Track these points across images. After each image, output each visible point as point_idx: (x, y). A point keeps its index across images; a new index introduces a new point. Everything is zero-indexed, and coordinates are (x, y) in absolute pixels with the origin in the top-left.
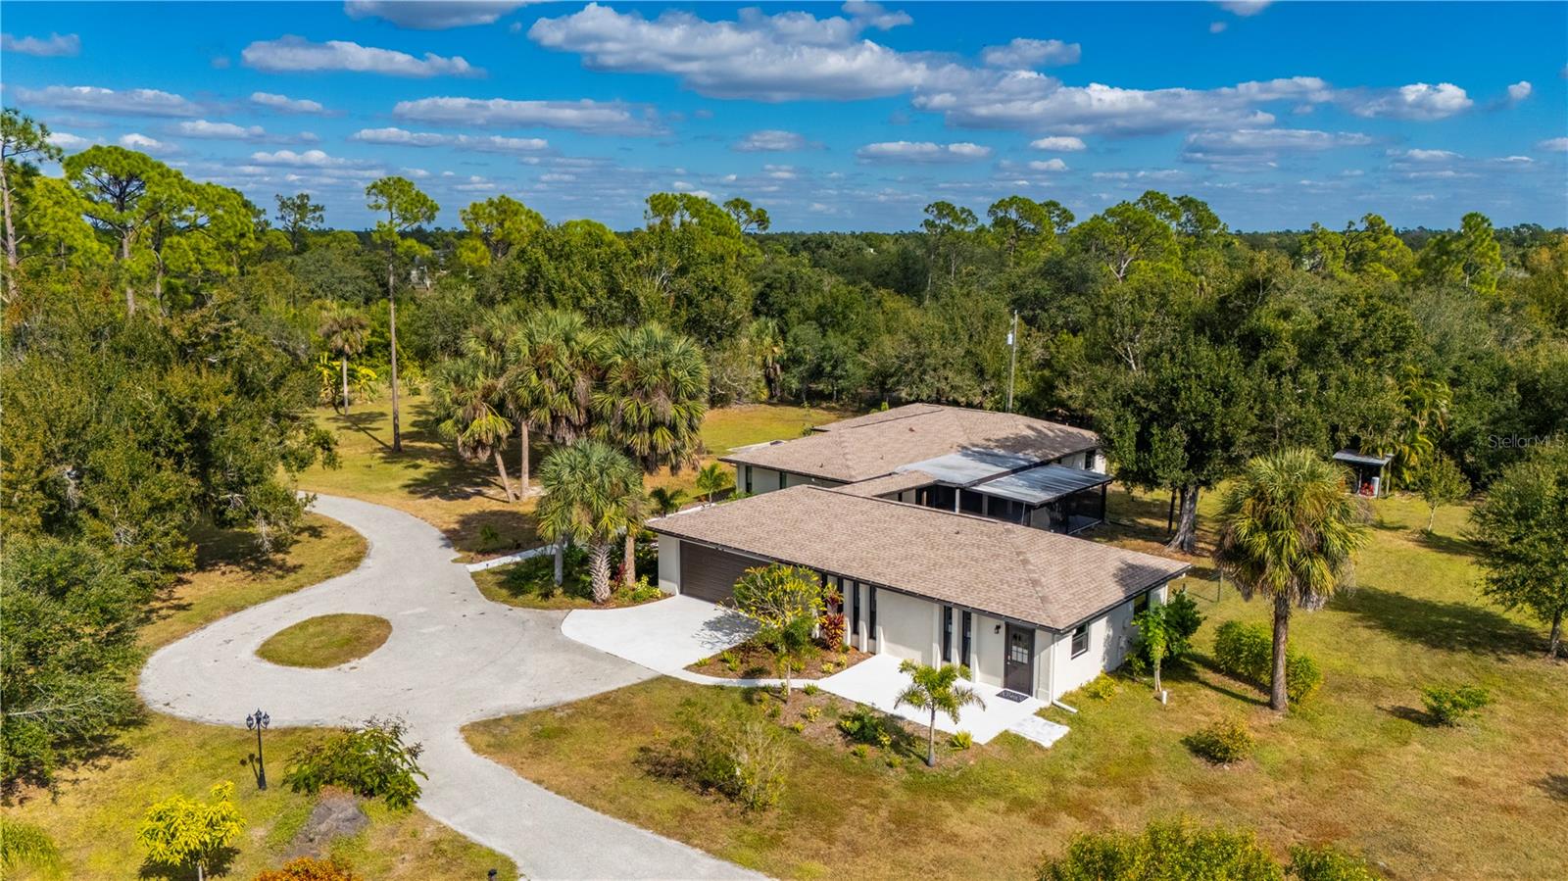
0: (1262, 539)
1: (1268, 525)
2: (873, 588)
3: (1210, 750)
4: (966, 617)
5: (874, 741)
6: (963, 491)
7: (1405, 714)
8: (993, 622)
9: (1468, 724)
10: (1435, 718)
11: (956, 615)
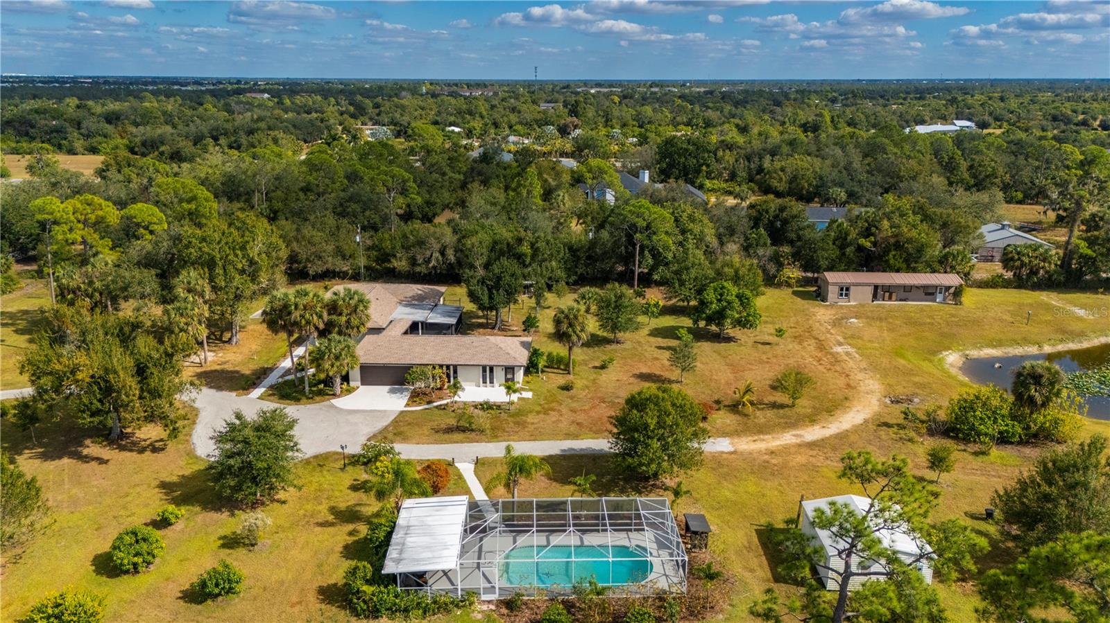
0: (570, 330)
1: (571, 325)
2: (455, 367)
3: (567, 388)
4: (491, 369)
5: (493, 409)
6: (422, 323)
7: (596, 367)
8: (500, 368)
9: (611, 368)
10: (603, 367)
11: (488, 369)
